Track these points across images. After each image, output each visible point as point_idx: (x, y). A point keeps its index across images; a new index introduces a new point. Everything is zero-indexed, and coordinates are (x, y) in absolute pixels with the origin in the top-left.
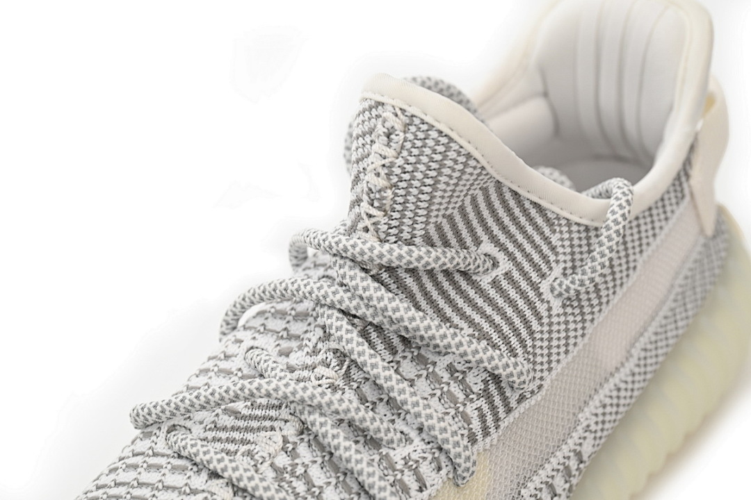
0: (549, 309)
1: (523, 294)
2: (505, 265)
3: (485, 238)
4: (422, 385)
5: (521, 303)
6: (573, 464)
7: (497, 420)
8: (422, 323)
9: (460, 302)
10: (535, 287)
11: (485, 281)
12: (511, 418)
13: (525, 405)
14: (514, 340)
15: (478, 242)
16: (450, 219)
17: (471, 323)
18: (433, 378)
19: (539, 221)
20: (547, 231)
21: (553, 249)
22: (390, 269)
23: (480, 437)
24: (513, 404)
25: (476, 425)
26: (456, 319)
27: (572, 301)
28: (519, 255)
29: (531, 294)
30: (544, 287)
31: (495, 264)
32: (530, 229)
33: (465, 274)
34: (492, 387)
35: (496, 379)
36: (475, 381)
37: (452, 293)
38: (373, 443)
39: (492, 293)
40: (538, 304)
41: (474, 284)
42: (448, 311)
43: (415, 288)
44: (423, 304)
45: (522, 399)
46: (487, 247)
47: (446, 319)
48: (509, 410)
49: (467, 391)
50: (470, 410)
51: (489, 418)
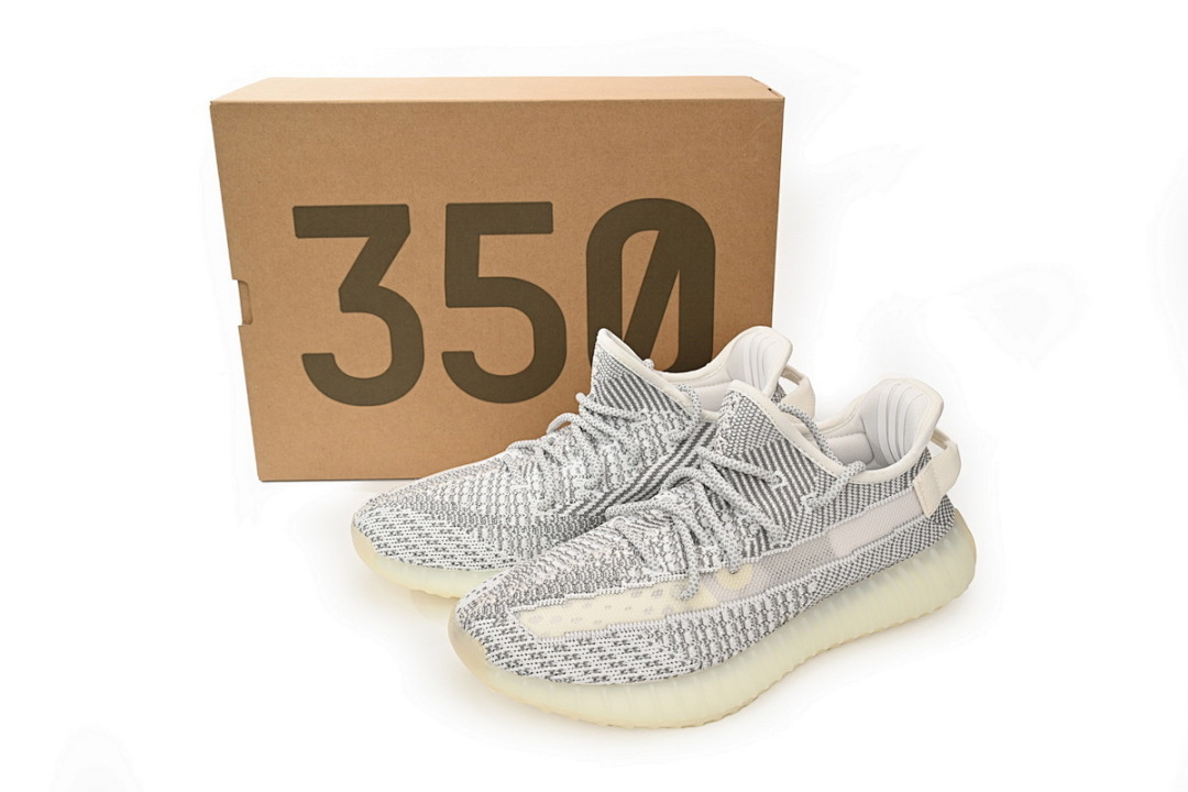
0: (804, 510)
1: (791, 499)
2: (785, 482)
3: (778, 468)
7: (760, 550)
8: (738, 499)
9: (759, 494)
10: (798, 498)
11: (773, 488)
12: (768, 553)
13: (776, 551)
14: (779, 517)
15: (774, 469)
16: (758, 450)
17: (761, 504)
18: (735, 523)
19: (809, 468)
20: (812, 474)
21: (813, 483)
22: (726, 469)
25: (748, 548)
26: (755, 501)
27: (819, 510)
28: (793, 481)
29: (795, 500)
30: (803, 498)
31: (781, 481)
32: (803, 471)
33: (763, 481)
34: (761, 535)
35: (765, 532)
36: (754, 529)
37: (756, 489)
39: (775, 494)
40: (798, 506)
41: (769, 489)
42: (752, 497)
43: (737, 480)
44: (741, 490)
46: (779, 472)
47: (750, 500)
48: (768, 549)
49: (748, 532)
50: (747, 541)
51: (756, 549)
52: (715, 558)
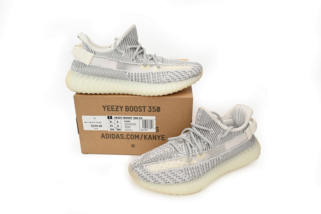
0: (218, 139)
1: (215, 136)
2: (213, 132)
3: (212, 128)
4: (199, 143)
5: (214, 137)
6: (218, 159)
7: (207, 149)
8: (202, 136)
9: (207, 135)
10: (217, 135)
11: (210, 133)
12: (210, 150)
13: (211, 149)
14: (212, 141)
15: (211, 128)
16: (207, 123)
17: (207, 137)
18: (201, 142)
19: (219, 128)
20: (220, 129)
21: (221, 132)
22: (199, 128)
23: (205, 150)
24: (210, 148)
25: (204, 149)
26: (206, 136)
27: (222, 139)
28: (216, 131)
29: (216, 136)
30: (218, 136)
31: (212, 131)
32: (218, 129)
33: (208, 131)
34: (208, 145)
35: (209, 144)
36: (206, 144)
37: (206, 133)
38: (191, 147)
39: (211, 134)
40: (217, 137)
41: (209, 133)
42: (205, 135)
43: (201, 131)
44: (202, 133)
45: (212, 148)
46: (212, 129)
47: (205, 136)
48: (209, 149)
49: (204, 144)
50: (204, 147)
51: (206, 149)
52: (196, 151)
